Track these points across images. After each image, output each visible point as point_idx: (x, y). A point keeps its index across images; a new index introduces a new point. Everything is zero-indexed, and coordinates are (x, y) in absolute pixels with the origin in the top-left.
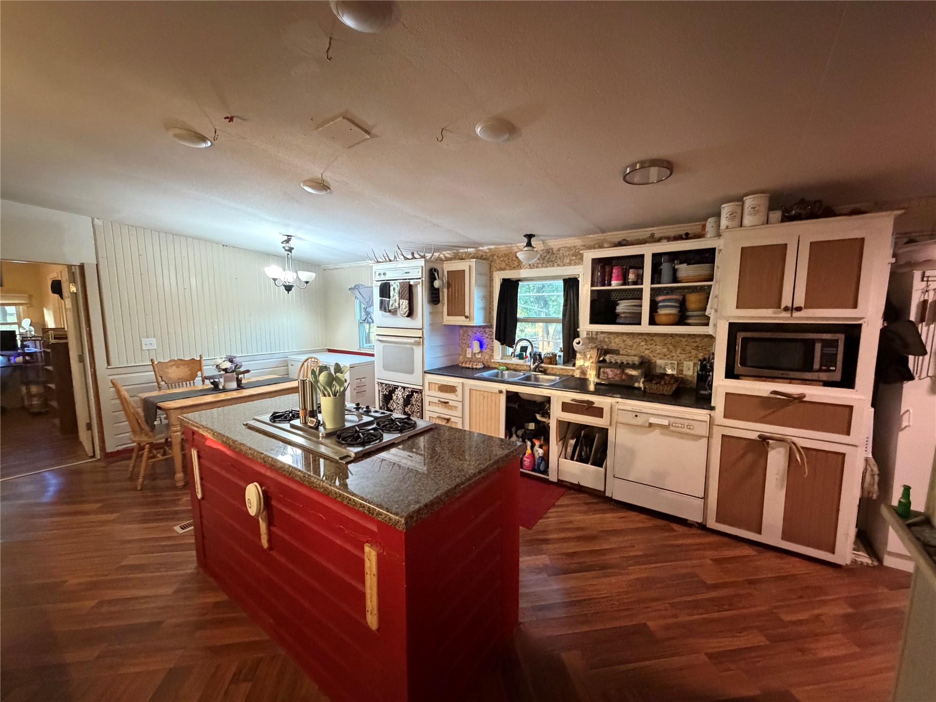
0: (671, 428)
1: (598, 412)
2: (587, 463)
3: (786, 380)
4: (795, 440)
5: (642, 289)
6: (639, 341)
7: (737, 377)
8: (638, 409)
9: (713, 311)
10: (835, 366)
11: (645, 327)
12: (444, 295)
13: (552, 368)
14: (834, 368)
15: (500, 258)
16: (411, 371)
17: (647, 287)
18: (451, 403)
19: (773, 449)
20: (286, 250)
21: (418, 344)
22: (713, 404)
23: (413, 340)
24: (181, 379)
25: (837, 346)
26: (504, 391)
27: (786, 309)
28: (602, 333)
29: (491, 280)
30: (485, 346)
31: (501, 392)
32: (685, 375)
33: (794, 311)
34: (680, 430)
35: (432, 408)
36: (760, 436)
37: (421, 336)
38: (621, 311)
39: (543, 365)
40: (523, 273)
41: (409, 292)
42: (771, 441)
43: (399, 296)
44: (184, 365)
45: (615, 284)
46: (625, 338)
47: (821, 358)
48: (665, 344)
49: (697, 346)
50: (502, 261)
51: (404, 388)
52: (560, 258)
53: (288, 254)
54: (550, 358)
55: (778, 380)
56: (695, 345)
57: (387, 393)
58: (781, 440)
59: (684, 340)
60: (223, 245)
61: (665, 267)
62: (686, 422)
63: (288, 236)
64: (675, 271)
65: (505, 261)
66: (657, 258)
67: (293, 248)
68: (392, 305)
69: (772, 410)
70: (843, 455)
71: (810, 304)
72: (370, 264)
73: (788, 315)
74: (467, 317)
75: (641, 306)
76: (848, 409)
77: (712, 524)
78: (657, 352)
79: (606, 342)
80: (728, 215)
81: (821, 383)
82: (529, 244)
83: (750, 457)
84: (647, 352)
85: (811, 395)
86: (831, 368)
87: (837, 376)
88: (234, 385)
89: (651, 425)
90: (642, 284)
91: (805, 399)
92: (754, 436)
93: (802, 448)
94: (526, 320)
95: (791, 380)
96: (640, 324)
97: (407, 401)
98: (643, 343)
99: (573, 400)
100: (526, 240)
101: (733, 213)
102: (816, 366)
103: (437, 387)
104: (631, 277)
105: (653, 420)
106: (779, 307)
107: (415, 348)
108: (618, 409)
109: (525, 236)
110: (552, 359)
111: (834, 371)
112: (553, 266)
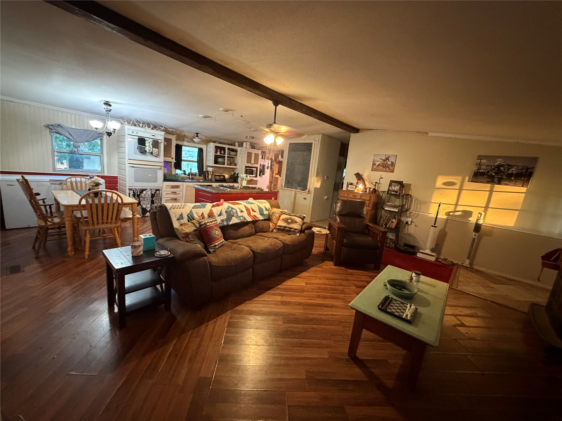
9: (238, 163)
13: (195, 177)
16: (155, 181)
17: (226, 156)
18: (177, 192)
20: (107, 110)
21: (160, 169)
33: (252, 164)
37: (162, 165)
40: (184, 143)
43: (153, 147)
45: (218, 154)
53: (108, 113)
54: (194, 174)
57: (139, 193)
65: (177, 137)
66: (228, 149)
67: (111, 110)
68: (149, 150)
74: (172, 158)
75: (225, 160)
82: (197, 136)
90: (225, 155)
97: (154, 195)
103: (170, 187)
107: (158, 171)
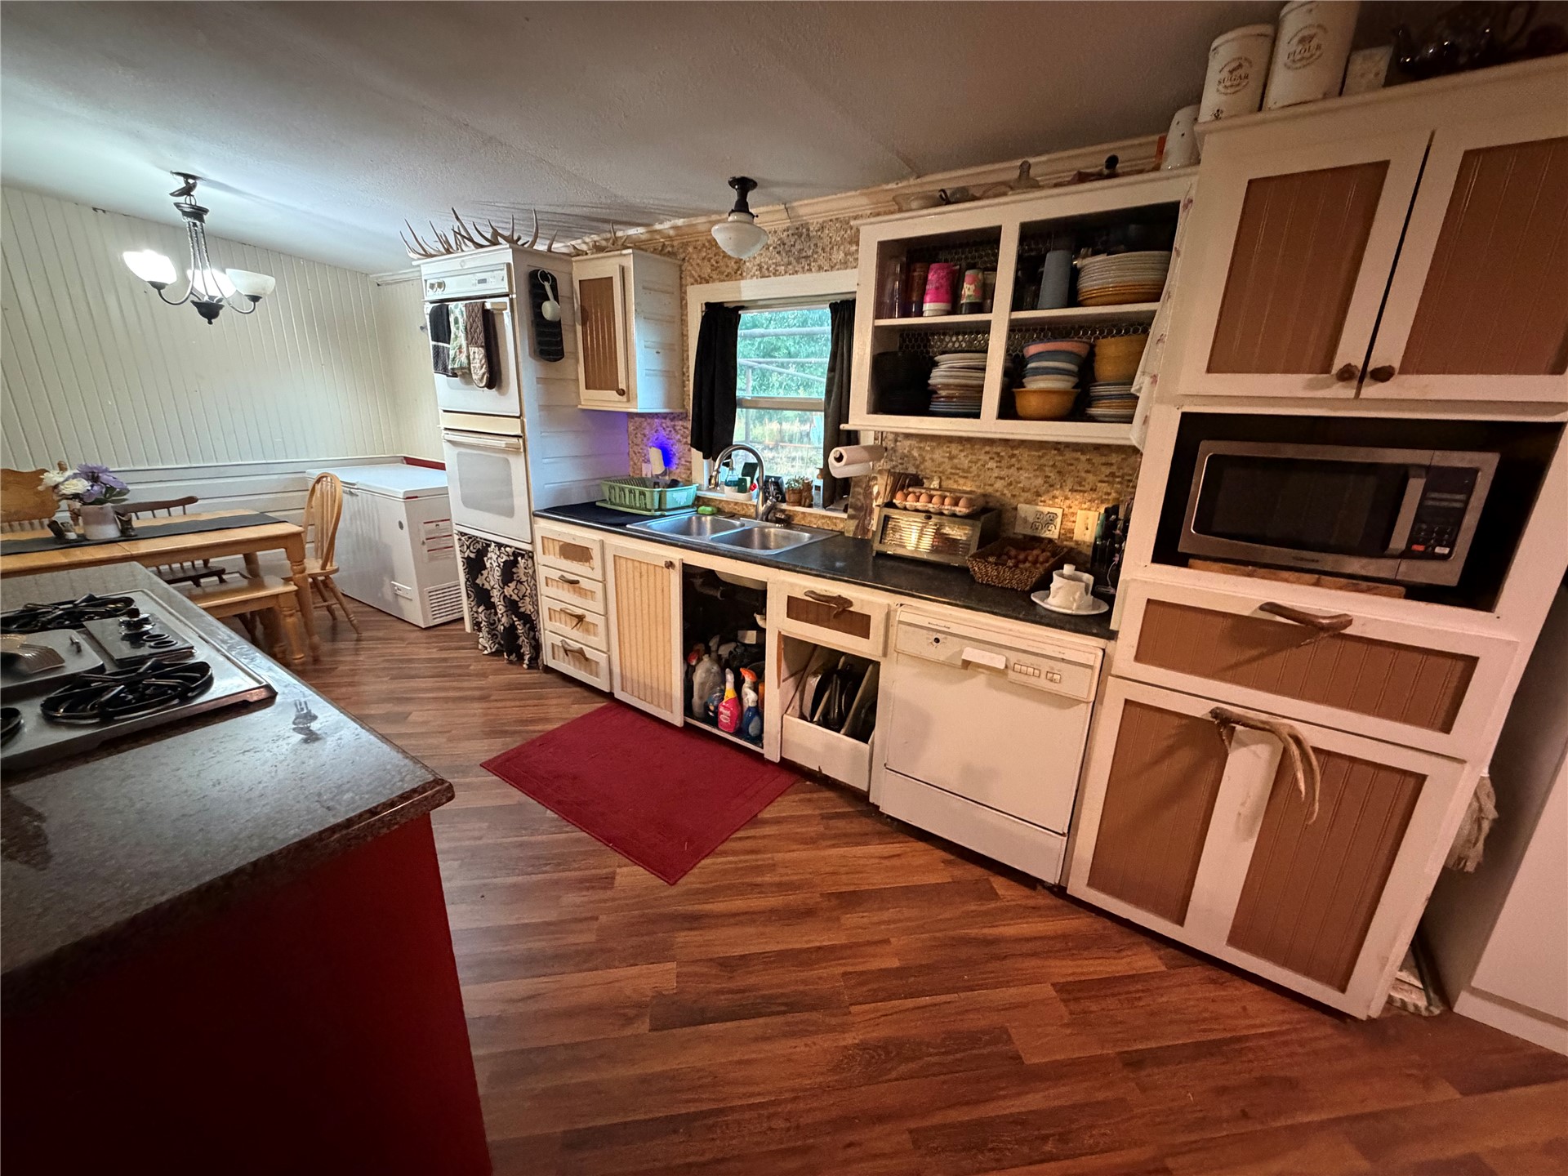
0: (1011, 675)
1: (859, 625)
2: (838, 731)
3: (1307, 576)
4: (1303, 730)
5: (989, 322)
6: (987, 458)
7: (1182, 561)
8: (941, 624)
9: (1147, 380)
10: (1451, 545)
11: (988, 424)
12: (575, 339)
13: (803, 513)
14: (1446, 551)
15: (700, 251)
16: (509, 512)
17: (1000, 317)
18: (583, 583)
19: (1243, 744)
20: (185, 214)
21: (516, 451)
22: (1113, 626)
23: (501, 443)
24: (16, 513)
25: (1469, 490)
26: (677, 564)
27: (1346, 374)
28: (908, 436)
29: (683, 305)
30: (675, 460)
31: (670, 565)
32: (1077, 542)
33: (1367, 380)
34: (1033, 681)
35: (552, 591)
36: (1215, 713)
37: (519, 432)
38: (940, 380)
39: (784, 506)
40: (747, 289)
41: (486, 326)
42: (1239, 728)
43: (467, 339)
44: (18, 483)
45: (932, 313)
46: (955, 449)
47: (1418, 519)
48: (1041, 468)
49: (1112, 474)
50: (703, 259)
51: (500, 545)
52: (823, 249)
53: (195, 225)
54: (800, 492)
55: (1285, 574)
56: (1108, 471)
57: (472, 556)
58: (1264, 729)
59: (1083, 458)
60: (95, 209)
61: (1053, 265)
62: (1046, 665)
63: (186, 176)
64: (1075, 274)
65: (709, 261)
66: (1034, 236)
67: (205, 210)
68: (454, 359)
69: (1254, 653)
70: (1421, 779)
71: (1418, 358)
72: (414, 260)
73: (1346, 391)
74: (621, 393)
75: (983, 369)
76: (1460, 665)
77: (1079, 887)
78: (1021, 485)
79: (915, 459)
80: (1225, 74)
81: (1402, 590)
82: (742, 207)
83: (1184, 758)
84: (999, 484)
85: (1366, 622)
86: (1438, 550)
87: (1449, 573)
88: (112, 531)
89: (967, 664)
90: (989, 310)
91: (1348, 631)
92: (1200, 710)
93: (1316, 750)
94: (753, 404)
95: (1321, 576)
96: (977, 416)
97: (508, 571)
98: (992, 464)
99: (811, 593)
100: (733, 195)
101: (1240, 66)
102: (1399, 541)
103: (556, 546)
104: (968, 290)
105: (972, 654)
106: (1326, 369)
107: (511, 459)
108: (900, 622)
109: (734, 182)
110: (803, 494)
111: (1444, 557)
112: (810, 270)
